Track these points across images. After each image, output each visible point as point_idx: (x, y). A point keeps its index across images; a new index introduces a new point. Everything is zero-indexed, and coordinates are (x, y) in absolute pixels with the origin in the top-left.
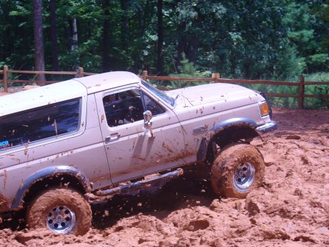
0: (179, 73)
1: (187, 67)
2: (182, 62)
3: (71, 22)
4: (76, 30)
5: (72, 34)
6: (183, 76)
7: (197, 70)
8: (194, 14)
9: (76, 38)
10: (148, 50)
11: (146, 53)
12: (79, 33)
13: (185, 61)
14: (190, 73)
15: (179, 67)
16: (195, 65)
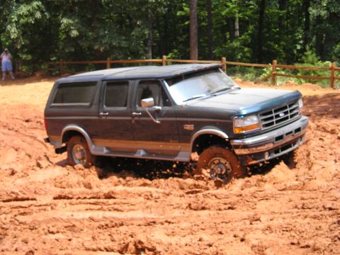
0: (302, 62)
1: (310, 58)
2: (306, 53)
3: (233, 20)
5: (235, 31)
6: (305, 65)
7: (319, 60)
8: (324, 13)
9: (237, 33)
10: (301, 44)
11: (299, 47)
12: (240, 30)
13: (309, 53)
14: (313, 63)
15: (304, 58)
16: (317, 56)
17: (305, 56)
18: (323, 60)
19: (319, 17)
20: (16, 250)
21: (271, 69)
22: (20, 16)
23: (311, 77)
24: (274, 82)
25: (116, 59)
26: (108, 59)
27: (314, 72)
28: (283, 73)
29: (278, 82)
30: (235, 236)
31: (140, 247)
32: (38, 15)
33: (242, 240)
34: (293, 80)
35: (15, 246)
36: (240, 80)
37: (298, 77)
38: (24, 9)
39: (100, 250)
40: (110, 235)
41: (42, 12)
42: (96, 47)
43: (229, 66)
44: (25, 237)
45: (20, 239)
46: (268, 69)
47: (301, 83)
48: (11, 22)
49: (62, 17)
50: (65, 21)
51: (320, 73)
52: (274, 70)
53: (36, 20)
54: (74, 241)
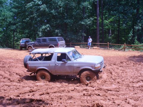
1: (137, 42)
3: (110, 30)
4: (111, 32)
5: (110, 33)
6: (135, 45)
8: (140, 28)
9: (111, 34)
10: (131, 38)
12: (112, 33)
13: (136, 41)
14: (137, 44)
15: (134, 42)
16: (139, 42)
17: (135, 42)
18: (141, 43)
19: (139, 29)
20: (59, 106)
21: (124, 46)
22: (42, 29)
23: (137, 49)
24: (124, 50)
25: (73, 42)
26: (71, 43)
27: (138, 47)
28: (128, 47)
29: (126, 50)
30: (126, 102)
31: (98, 105)
32: (48, 29)
33: (128, 103)
34: (130, 50)
35: (58, 105)
36: (113, 49)
37: (132, 49)
38: (44, 27)
39: (86, 106)
40: (87, 101)
41: (50, 28)
42: (67, 39)
43: (109, 45)
44: (61, 101)
45: (59, 102)
46: (123, 46)
47: (133, 51)
48: (40, 31)
49: (56, 29)
50: (56, 31)
51: (140, 47)
52: (125, 46)
53: (48, 30)
54: (76, 103)
